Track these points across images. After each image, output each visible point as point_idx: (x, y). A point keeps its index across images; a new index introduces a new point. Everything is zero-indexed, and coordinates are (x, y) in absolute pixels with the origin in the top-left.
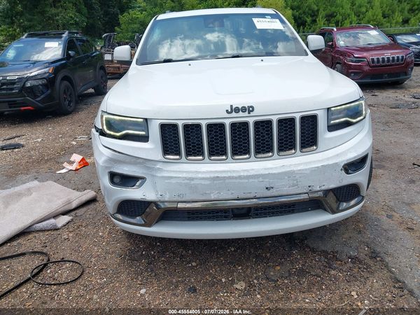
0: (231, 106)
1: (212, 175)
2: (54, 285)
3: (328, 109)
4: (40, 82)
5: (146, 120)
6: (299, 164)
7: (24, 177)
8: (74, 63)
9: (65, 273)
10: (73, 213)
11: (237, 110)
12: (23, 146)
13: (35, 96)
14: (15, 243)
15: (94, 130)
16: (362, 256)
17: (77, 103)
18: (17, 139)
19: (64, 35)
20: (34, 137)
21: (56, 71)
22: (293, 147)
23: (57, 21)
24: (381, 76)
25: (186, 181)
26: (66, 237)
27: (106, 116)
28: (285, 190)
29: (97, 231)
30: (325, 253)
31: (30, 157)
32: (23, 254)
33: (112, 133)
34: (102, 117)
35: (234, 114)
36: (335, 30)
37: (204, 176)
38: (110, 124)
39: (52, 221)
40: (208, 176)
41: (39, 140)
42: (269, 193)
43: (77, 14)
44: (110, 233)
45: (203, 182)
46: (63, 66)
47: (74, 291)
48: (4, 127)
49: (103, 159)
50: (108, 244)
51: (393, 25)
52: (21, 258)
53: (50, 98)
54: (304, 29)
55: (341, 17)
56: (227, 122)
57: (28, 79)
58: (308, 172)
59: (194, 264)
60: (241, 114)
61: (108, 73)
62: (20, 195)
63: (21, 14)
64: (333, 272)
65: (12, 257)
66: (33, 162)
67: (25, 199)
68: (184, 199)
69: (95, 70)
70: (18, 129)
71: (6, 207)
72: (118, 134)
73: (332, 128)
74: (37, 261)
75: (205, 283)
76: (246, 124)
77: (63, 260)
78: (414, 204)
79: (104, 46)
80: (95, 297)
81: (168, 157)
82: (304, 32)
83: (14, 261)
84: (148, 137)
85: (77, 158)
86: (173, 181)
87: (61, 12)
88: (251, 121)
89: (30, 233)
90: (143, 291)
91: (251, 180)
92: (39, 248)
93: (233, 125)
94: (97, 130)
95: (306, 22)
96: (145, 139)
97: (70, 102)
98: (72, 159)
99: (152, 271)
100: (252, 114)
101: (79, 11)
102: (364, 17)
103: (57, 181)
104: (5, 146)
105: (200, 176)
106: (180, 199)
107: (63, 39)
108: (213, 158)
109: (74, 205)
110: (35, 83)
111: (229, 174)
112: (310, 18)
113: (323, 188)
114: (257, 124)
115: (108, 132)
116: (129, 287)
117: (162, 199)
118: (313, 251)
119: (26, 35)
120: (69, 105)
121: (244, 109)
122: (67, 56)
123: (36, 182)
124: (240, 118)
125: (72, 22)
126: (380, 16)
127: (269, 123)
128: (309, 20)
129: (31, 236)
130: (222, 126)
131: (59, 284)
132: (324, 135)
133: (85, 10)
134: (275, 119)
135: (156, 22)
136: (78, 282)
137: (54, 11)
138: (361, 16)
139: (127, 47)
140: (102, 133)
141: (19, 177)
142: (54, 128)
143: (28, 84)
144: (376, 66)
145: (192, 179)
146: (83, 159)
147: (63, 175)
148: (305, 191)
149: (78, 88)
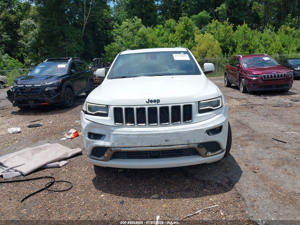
0: (149, 100)
1: (138, 133)
2: (57, 191)
3: (199, 102)
4: (53, 88)
5: (107, 106)
6: (182, 129)
7: (42, 142)
8: (74, 77)
9: (63, 186)
10: (69, 160)
11: (151, 101)
12: (41, 126)
13: (50, 97)
14: (37, 173)
15: (82, 111)
16: (224, 183)
17: (74, 101)
18: (38, 122)
19: (69, 60)
20: (48, 121)
21: (63, 81)
22: (179, 120)
23: (65, 50)
24: (270, 86)
25: (126, 136)
26: (64, 170)
27: (88, 104)
28: (175, 142)
29: (81, 169)
30: (204, 181)
31: (45, 132)
32: (41, 178)
33: (91, 112)
34: (86, 104)
35: (150, 103)
36: (241, 57)
37: (134, 133)
38: (90, 108)
39: (57, 163)
40: (136, 133)
41: (51, 122)
42: (167, 143)
43: (78, 45)
44: (88, 170)
45: (133, 137)
46: (67, 79)
47: (67, 195)
48: (30, 115)
49: (86, 125)
50: (86, 174)
51: (290, 52)
52: (40, 180)
53: (58, 98)
54: (227, 55)
55: (252, 47)
56: (146, 107)
57: (47, 86)
58: (187, 133)
59: (131, 185)
60: (153, 103)
61: (95, 84)
62: (40, 149)
63: (43, 46)
64: (205, 190)
65: (35, 179)
66: (47, 134)
67: (43, 152)
68: (124, 146)
69: (87, 81)
70: (38, 116)
71: (33, 155)
72: (93, 113)
73: (200, 112)
74: (48, 181)
75: (135, 193)
76: (156, 108)
77: (62, 181)
78: (263, 159)
79: (94, 66)
80: (77, 197)
81: (117, 124)
82: (227, 57)
83: (36, 181)
84: (108, 114)
85: (73, 131)
86: (119, 136)
87: (68, 44)
88: (158, 107)
89: (45, 169)
90: (102, 196)
91: (158, 136)
92: (50, 175)
93: (149, 109)
94: (84, 111)
95: (229, 50)
96: (106, 115)
97: (70, 100)
98: (70, 132)
99: (108, 187)
100: (159, 103)
101: (79, 44)
102: (269, 47)
103: (61, 144)
104: (31, 125)
105: (132, 133)
106: (122, 146)
107: (69, 62)
108: (139, 124)
109: (69, 155)
110: (50, 89)
111: (147, 133)
112: (232, 48)
113: (195, 142)
114: (161, 108)
115: (89, 112)
116: (95, 194)
117: (113, 146)
118: (197, 180)
119: (46, 60)
120: (69, 102)
121: (155, 101)
122: (70, 73)
123: (49, 144)
124: (153, 105)
125: (75, 50)
126: (281, 46)
127: (167, 108)
128: (231, 49)
129: (45, 170)
130: (144, 109)
131: (60, 191)
132: (196, 115)
133: (83, 43)
134: (170, 106)
135: (120, 56)
136: (69, 191)
137: (63, 43)
138: (268, 46)
139: (103, 69)
140: (86, 113)
141: (39, 141)
142: (59, 116)
143: (47, 90)
144: (266, 80)
145: (128, 135)
146: (76, 132)
147: (64, 141)
148: (186, 143)
149: (76, 92)
